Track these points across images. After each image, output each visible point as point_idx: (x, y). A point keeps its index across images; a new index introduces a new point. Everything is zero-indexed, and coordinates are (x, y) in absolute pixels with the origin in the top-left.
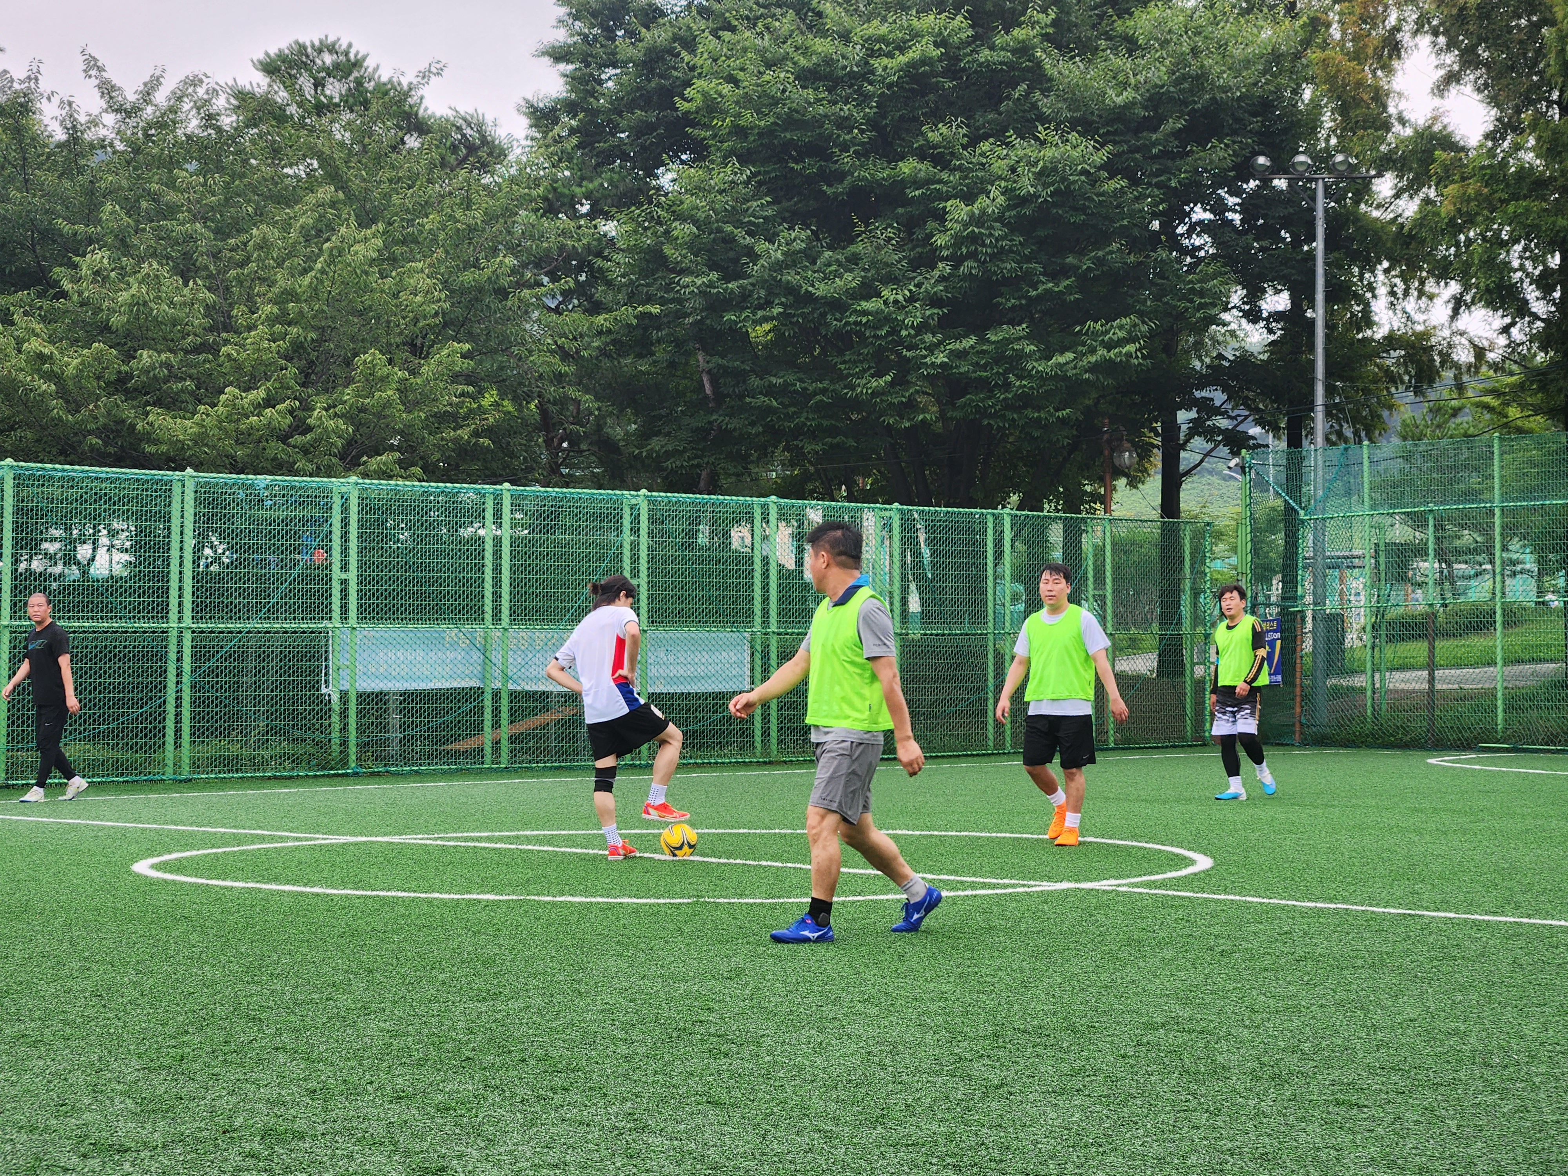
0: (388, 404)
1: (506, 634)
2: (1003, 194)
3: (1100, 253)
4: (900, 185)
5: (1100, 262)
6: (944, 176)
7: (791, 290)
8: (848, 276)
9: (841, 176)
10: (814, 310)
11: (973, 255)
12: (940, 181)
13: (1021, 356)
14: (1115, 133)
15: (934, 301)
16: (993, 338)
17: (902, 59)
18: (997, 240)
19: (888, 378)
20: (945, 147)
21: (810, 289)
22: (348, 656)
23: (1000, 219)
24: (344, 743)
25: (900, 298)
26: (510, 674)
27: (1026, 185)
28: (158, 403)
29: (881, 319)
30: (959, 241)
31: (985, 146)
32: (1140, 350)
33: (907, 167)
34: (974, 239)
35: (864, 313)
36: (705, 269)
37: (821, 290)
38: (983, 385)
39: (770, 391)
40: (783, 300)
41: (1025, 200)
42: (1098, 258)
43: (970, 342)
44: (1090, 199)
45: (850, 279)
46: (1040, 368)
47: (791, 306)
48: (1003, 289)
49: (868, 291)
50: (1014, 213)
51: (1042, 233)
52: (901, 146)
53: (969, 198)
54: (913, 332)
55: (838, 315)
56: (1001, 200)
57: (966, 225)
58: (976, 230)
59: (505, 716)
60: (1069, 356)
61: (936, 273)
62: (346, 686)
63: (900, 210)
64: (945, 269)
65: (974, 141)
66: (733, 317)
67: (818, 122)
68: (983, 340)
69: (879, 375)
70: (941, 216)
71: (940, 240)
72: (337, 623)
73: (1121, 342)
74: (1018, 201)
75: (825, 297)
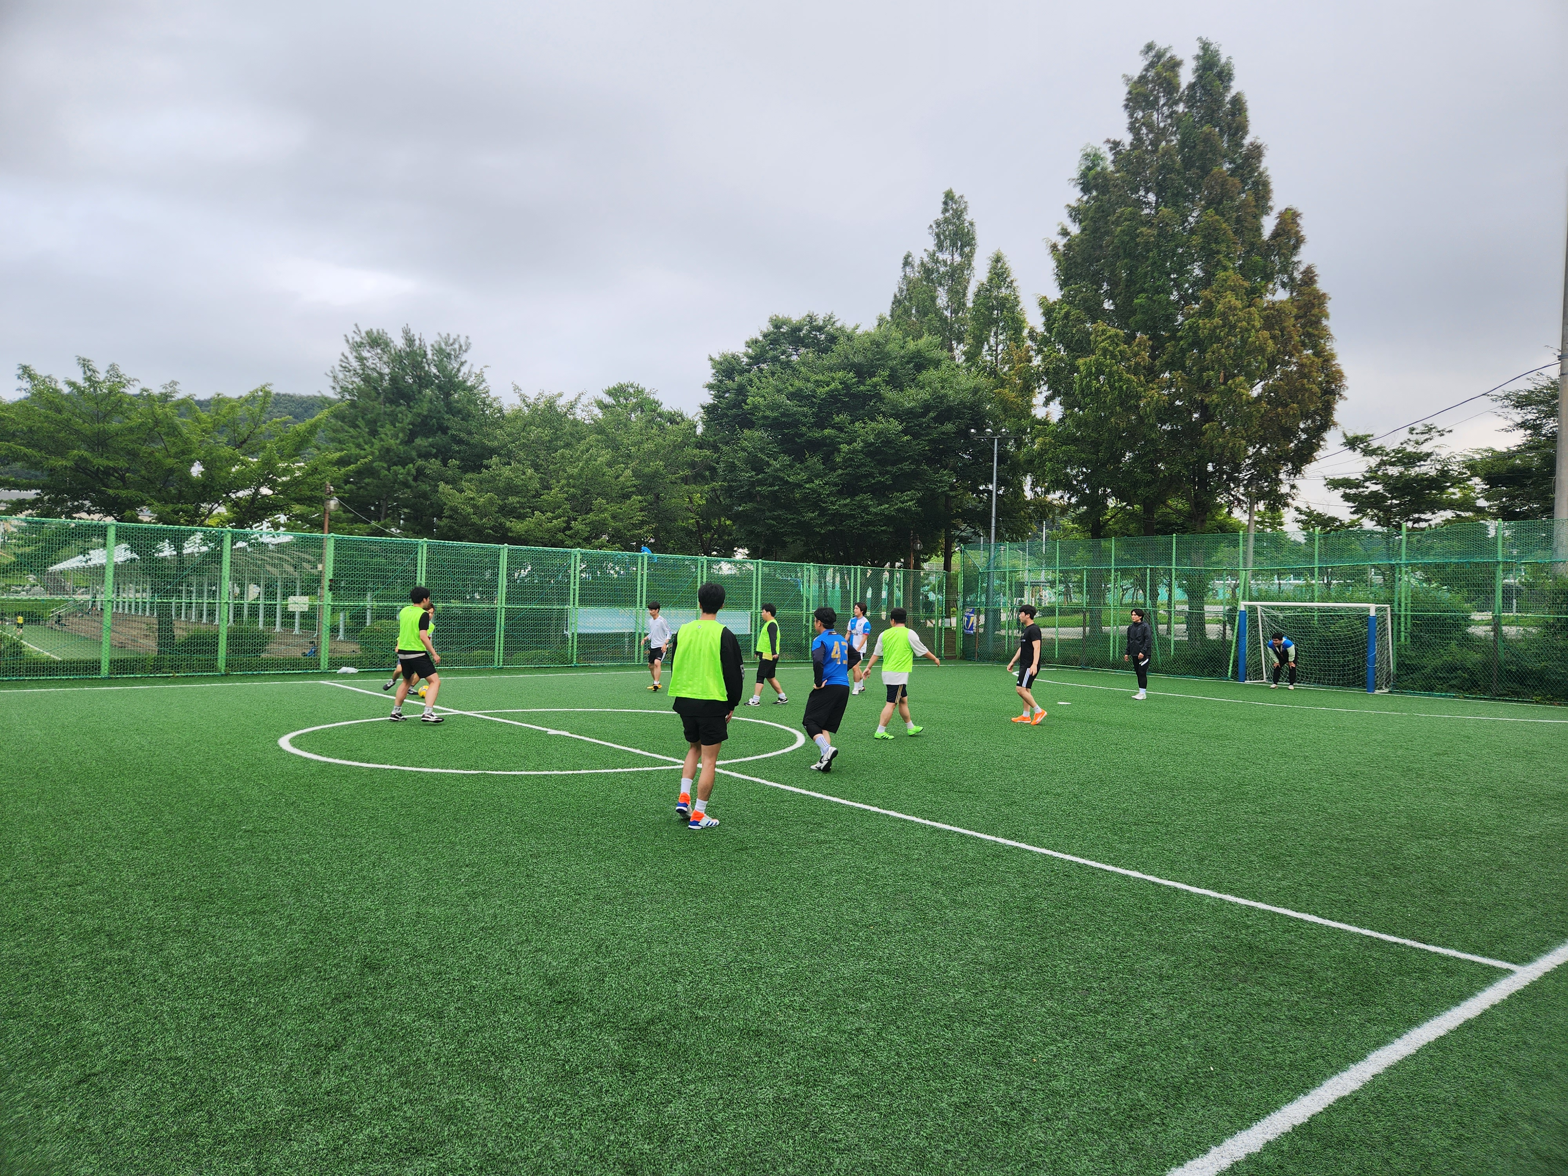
0: (607, 520)
2: (862, 442)
3: (901, 466)
4: (825, 438)
6: (842, 435)
7: (782, 479)
8: (803, 474)
9: (802, 435)
10: (790, 487)
11: (851, 466)
12: (839, 437)
13: (868, 506)
14: (909, 418)
15: (836, 485)
16: (857, 499)
17: (827, 389)
18: (860, 460)
19: (816, 514)
20: (842, 424)
21: (789, 479)
22: (576, 619)
23: (861, 451)
24: (572, 655)
25: (822, 483)
27: (871, 439)
28: (515, 517)
29: (814, 491)
30: (845, 460)
31: (857, 424)
33: (826, 432)
34: (852, 459)
35: (808, 489)
36: (750, 470)
37: (793, 480)
38: (852, 516)
40: (779, 483)
41: (872, 444)
42: (900, 468)
43: (848, 501)
44: (896, 444)
45: (803, 476)
46: (875, 511)
47: (782, 485)
48: (862, 480)
49: (810, 480)
50: (867, 449)
51: (878, 458)
52: (825, 423)
53: (849, 444)
54: (826, 496)
55: (798, 490)
56: (861, 444)
57: (847, 454)
58: (852, 456)
60: (887, 506)
61: (836, 474)
62: (575, 631)
63: (824, 449)
64: (840, 472)
65: (853, 422)
67: (794, 414)
68: (852, 500)
70: (839, 451)
71: (838, 460)
72: (571, 606)
73: (907, 501)
74: (868, 445)
75: (794, 483)
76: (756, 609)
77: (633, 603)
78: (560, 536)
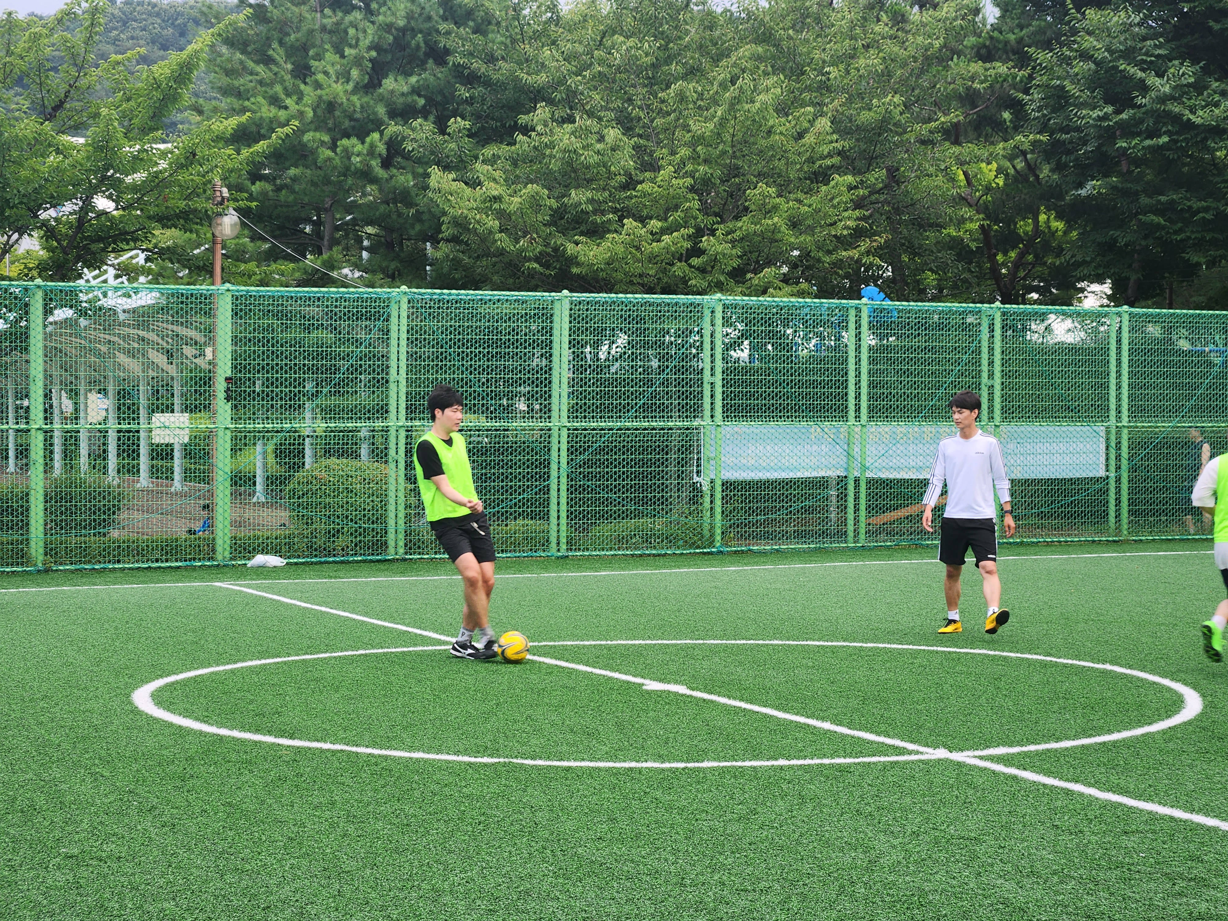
1: (864, 429)
26: (867, 465)
36: (1101, 103)
37: (1201, 117)
40: (1170, 128)
47: (1177, 133)
59: (862, 501)
62: (714, 476)
72: (708, 420)
75: (1203, 125)
76: (1119, 418)
77: (841, 412)
78: (679, 269)
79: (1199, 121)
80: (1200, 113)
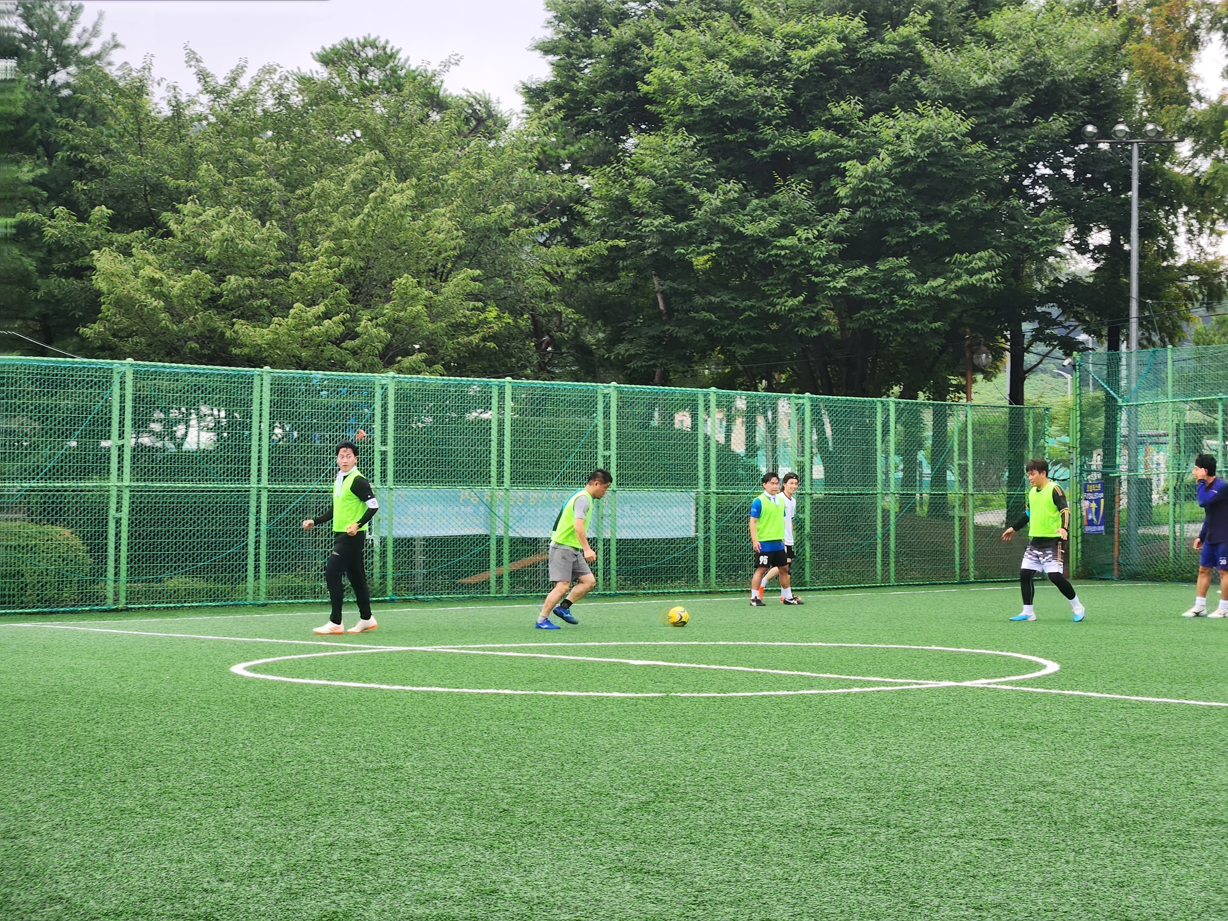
0: (417, 316)
1: (508, 493)
2: (889, 155)
3: (965, 202)
4: (811, 149)
5: (964, 209)
6: (845, 141)
7: (727, 230)
8: (770, 219)
9: (765, 143)
10: (744, 245)
11: (866, 203)
12: (841, 146)
13: (903, 281)
14: (978, 108)
15: (836, 238)
16: (881, 268)
17: (813, 52)
18: (885, 191)
19: (801, 298)
20: (845, 120)
21: (741, 229)
22: (387, 510)
23: (888, 175)
24: (384, 577)
25: (810, 236)
26: (511, 524)
27: (908, 148)
28: (241, 316)
29: (795, 252)
30: (856, 192)
31: (876, 118)
32: (996, 275)
33: (817, 135)
34: (867, 190)
35: (783, 248)
36: (661, 213)
37: (750, 230)
38: (874, 302)
39: (710, 308)
40: (721, 237)
41: (907, 160)
42: (963, 205)
43: (865, 269)
44: (958, 160)
45: (773, 222)
46: (918, 290)
47: (727, 242)
48: (890, 230)
49: (785, 230)
50: (898, 170)
51: (919, 186)
52: (811, 119)
53: (863, 159)
54: (819, 262)
55: (763, 250)
56: (888, 160)
57: (861, 180)
58: (869, 184)
59: (506, 556)
60: (941, 281)
61: (838, 217)
62: (385, 533)
63: (811, 168)
64: (844, 213)
65: (867, 114)
66: (683, 251)
67: (748, 102)
68: (873, 268)
69: (794, 295)
70: (842, 174)
71: (842, 192)
73: (981, 271)
74: (902, 161)
75: (752, 235)
76: (707, 485)
77: (482, 477)
79: (748, 232)
80: (750, 226)
